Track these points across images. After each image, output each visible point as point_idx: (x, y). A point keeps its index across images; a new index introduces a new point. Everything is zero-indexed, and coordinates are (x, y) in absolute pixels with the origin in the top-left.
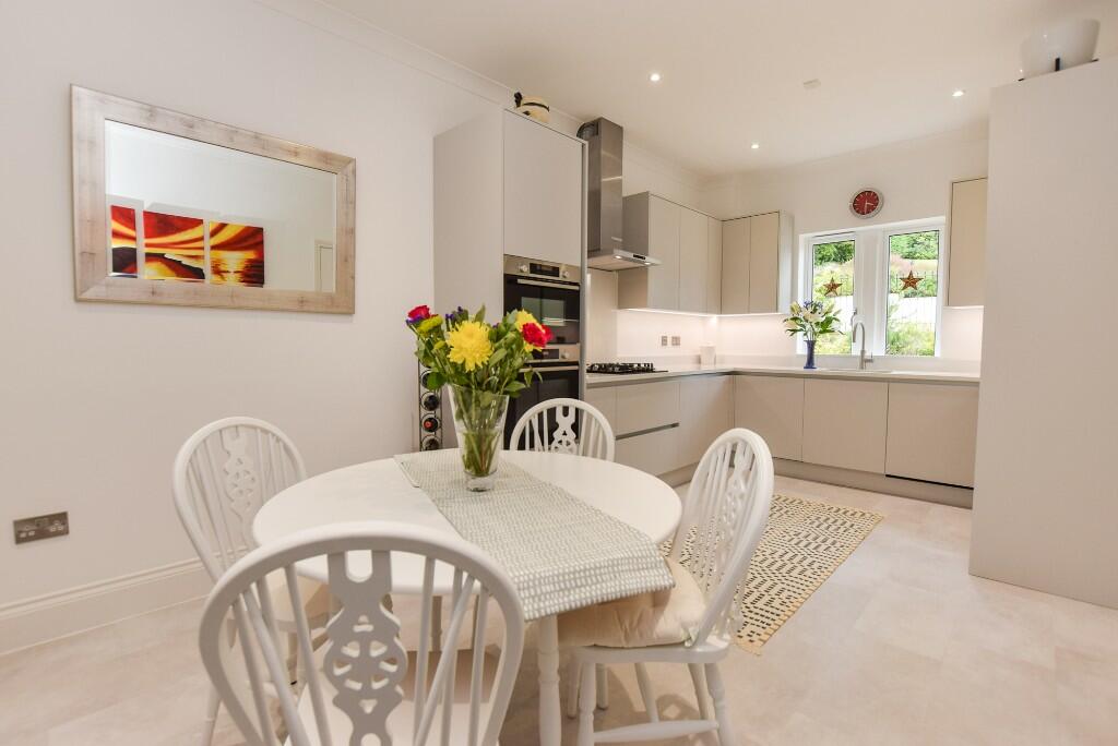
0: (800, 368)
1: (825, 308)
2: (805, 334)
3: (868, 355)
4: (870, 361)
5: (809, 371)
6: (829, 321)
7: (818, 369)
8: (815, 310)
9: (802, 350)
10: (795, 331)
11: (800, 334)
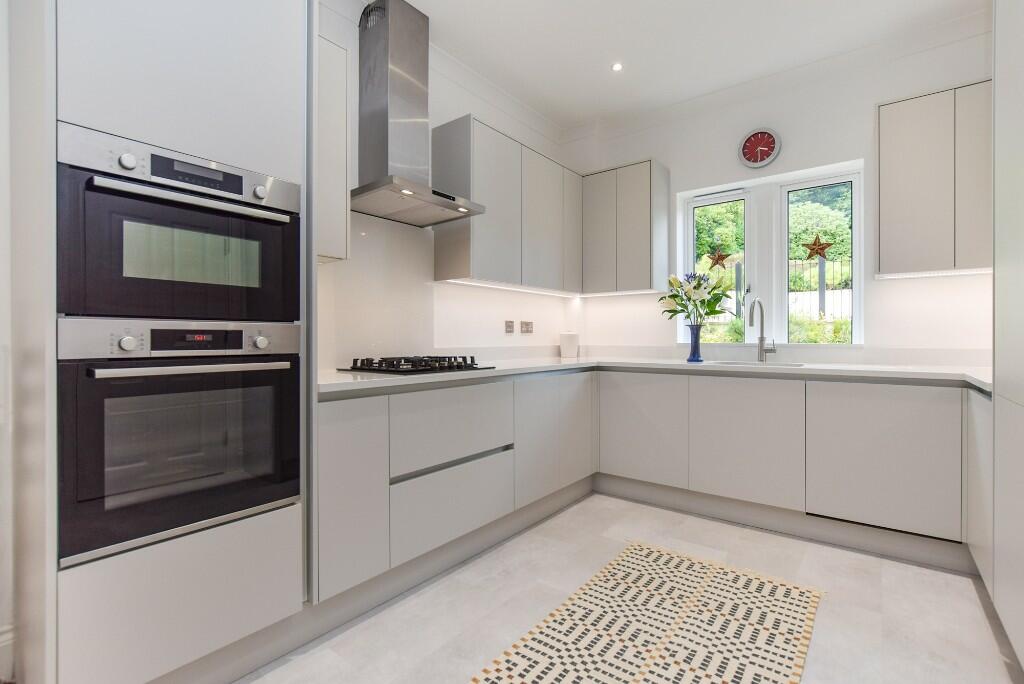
0: (681, 361)
1: (713, 282)
2: (688, 317)
3: (768, 342)
4: (772, 351)
5: (694, 366)
6: (717, 299)
7: (704, 363)
8: (699, 285)
9: (684, 337)
10: (675, 312)
11: (681, 316)
